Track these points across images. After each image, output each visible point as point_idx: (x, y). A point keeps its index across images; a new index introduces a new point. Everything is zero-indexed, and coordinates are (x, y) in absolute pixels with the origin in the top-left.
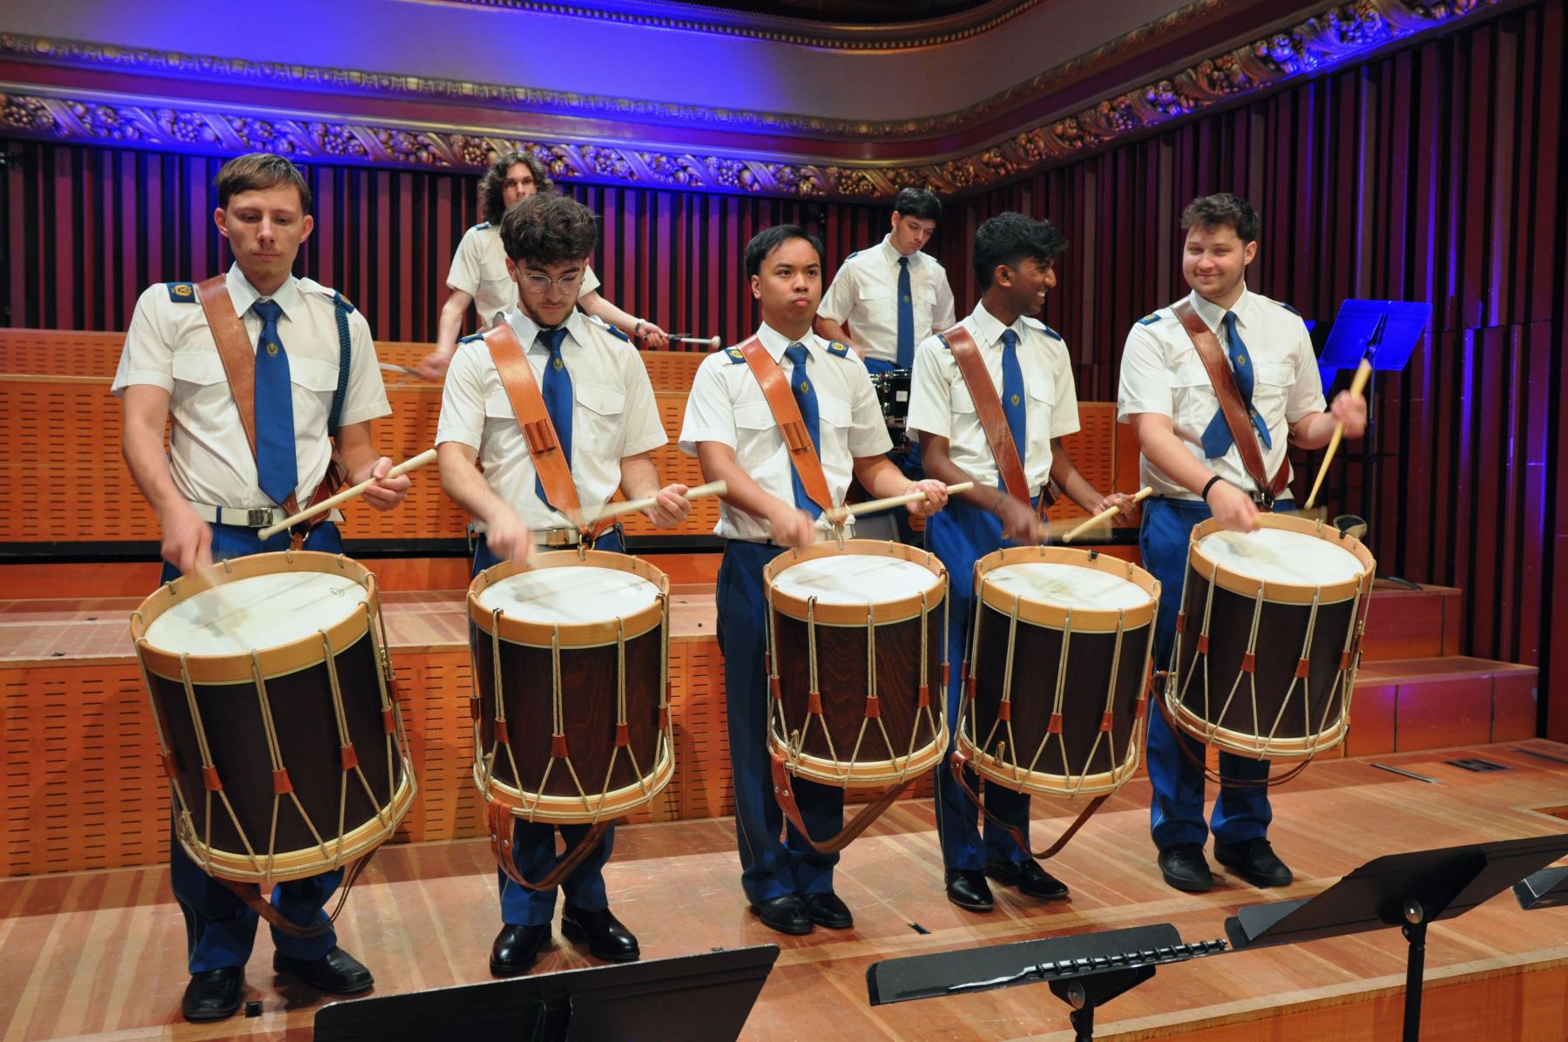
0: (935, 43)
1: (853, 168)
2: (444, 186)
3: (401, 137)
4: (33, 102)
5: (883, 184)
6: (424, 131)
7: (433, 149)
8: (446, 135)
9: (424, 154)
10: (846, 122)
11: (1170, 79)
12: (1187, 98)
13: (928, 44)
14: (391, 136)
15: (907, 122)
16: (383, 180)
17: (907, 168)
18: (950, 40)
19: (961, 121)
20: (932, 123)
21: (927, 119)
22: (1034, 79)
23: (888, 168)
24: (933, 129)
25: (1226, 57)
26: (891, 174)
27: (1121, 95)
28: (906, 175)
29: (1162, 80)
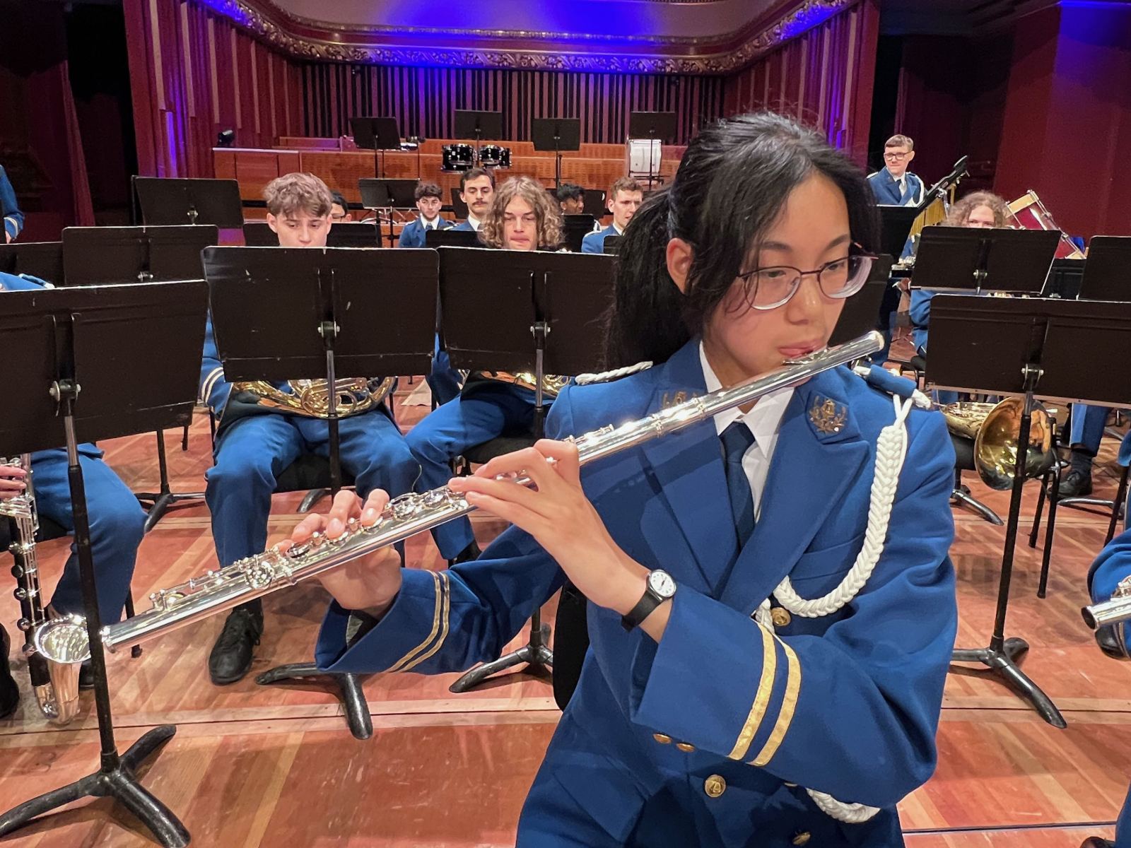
1: (689, 59)
2: (515, 75)
3: (496, 56)
4: (363, 50)
5: (704, 66)
6: (505, 53)
7: (509, 61)
8: (513, 55)
9: (505, 63)
10: (687, 38)
14: (492, 56)
15: (714, 37)
16: (491, 73)
17: (713, 59)
20: (723, 37)
24: (723, 40)
28: (712, 62)
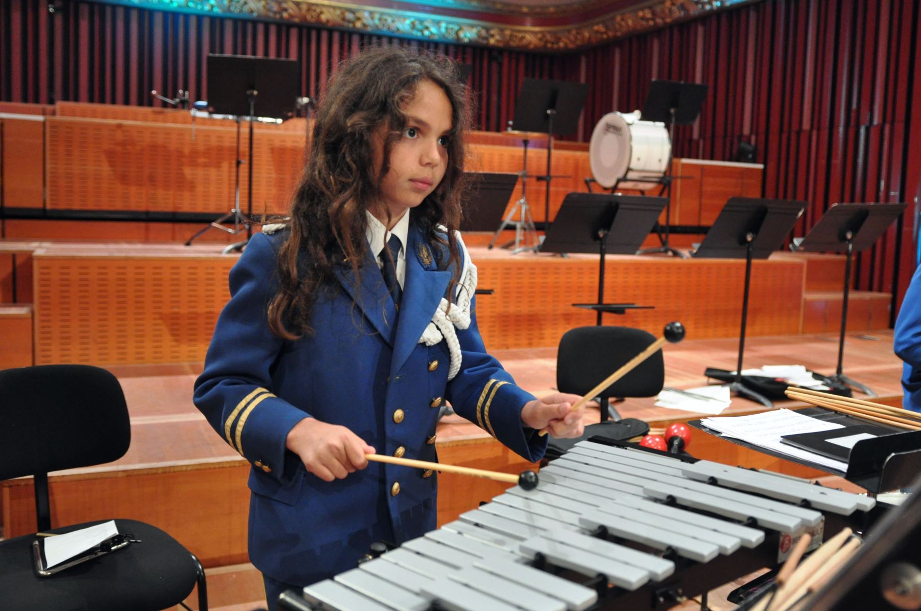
1: (520, 31)
2: (294, 32)
5: (535, 41)
6: (286, 1)
7: (290, 11)
8: (298, 3)
9: (285, 14)
10: (515, 5)
15: (549, 7)
16: (261, 28)
17: (549, 32)
19: (580, 8)
20: (564, 8)
21: (561, 5)
28: (548, 36)
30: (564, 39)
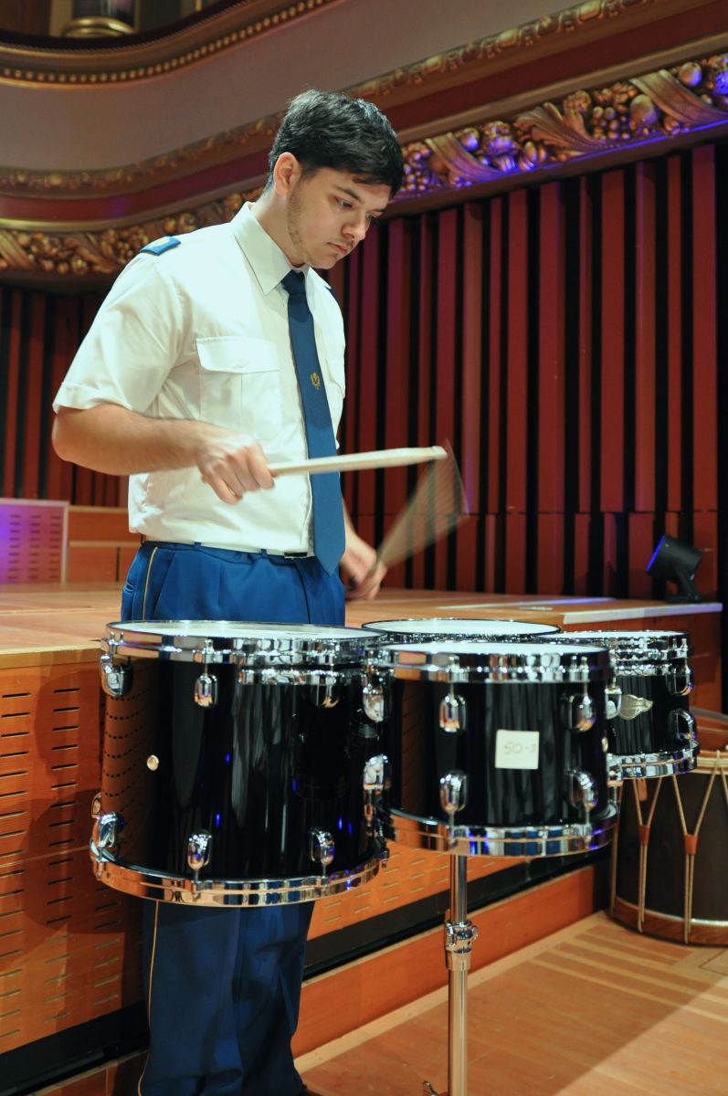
0: (88, 82)
5: (13, 251)
11: (509, 119)
12: (538, 144)
13: (78, 82)
15: (48, 173)
17: (46, 233)
18: (108, 81)
19: (129, 179)
20: (86, 179)
21: (79, 173)
22: (256, 123)
23: (21, 231)
24: (86, 186)
25: (617, 87)
26: (24, 239)
27: (414, 142)
28: (46, 241)
29: (493, 119)
30: (85, 252)
